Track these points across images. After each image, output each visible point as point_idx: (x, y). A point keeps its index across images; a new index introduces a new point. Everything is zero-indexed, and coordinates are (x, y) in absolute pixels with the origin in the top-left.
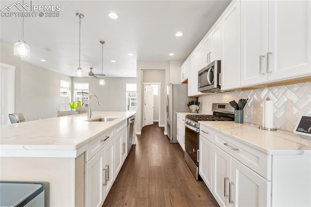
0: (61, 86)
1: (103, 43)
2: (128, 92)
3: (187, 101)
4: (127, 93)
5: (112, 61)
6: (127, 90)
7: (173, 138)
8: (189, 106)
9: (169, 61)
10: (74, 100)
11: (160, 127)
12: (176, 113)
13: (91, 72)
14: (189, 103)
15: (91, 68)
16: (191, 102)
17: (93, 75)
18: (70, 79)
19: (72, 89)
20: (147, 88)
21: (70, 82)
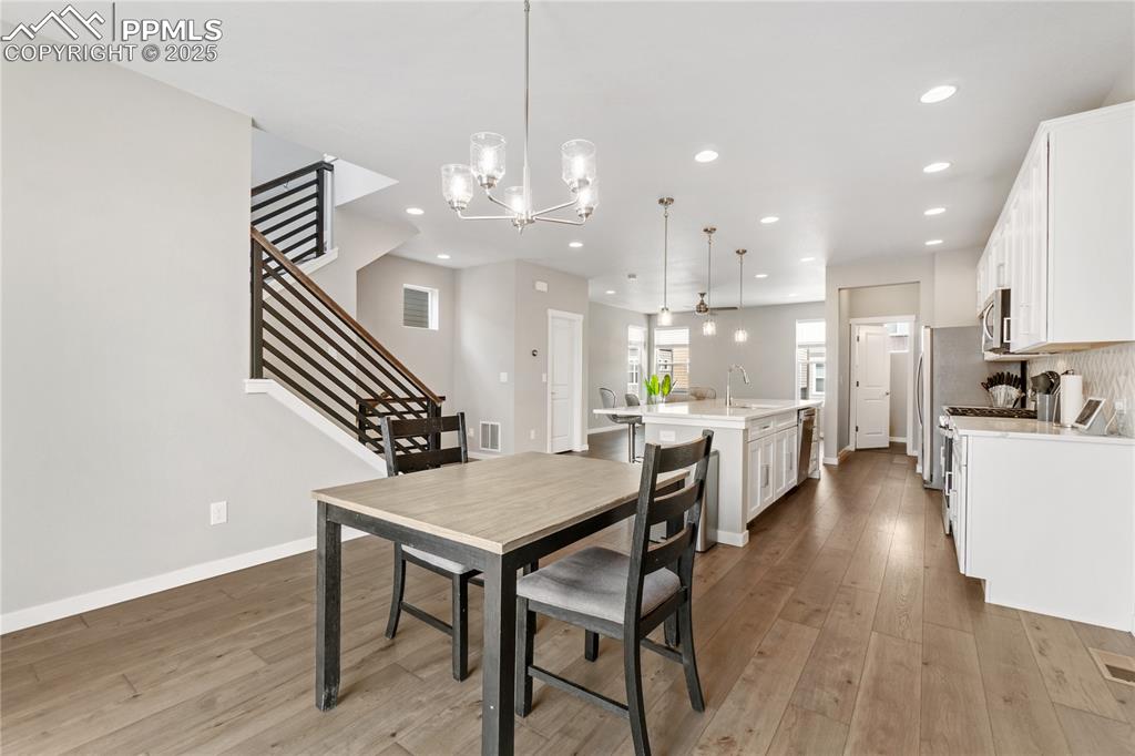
0: (630, 339)
1: (741, 252)
2: (800, 346)
4: (798, 351)
5: (759, 276)
6: (799, 340)
8: (987, 388)
9: (932, 255)
10: (654, 372)
13: (702, 303)
14: (989, 380)
15: (702, 295)
16: (994, 378)
17: (707, 310)
18: (644, 320)
19: (649, 344)
20: (863, 332)
21: (645, 329)
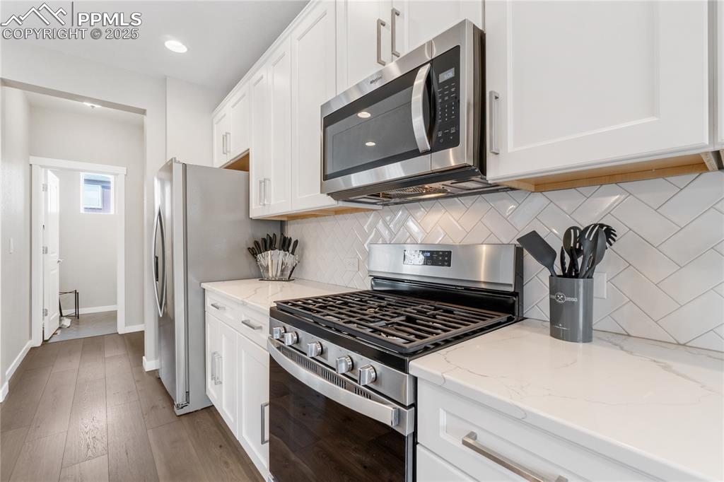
3: (246, 236)
7: (188, 393)
8: (254, 255)
11: (123, 335)
12: (204, 285)
14: (256, 243)
16: (264, 240)
